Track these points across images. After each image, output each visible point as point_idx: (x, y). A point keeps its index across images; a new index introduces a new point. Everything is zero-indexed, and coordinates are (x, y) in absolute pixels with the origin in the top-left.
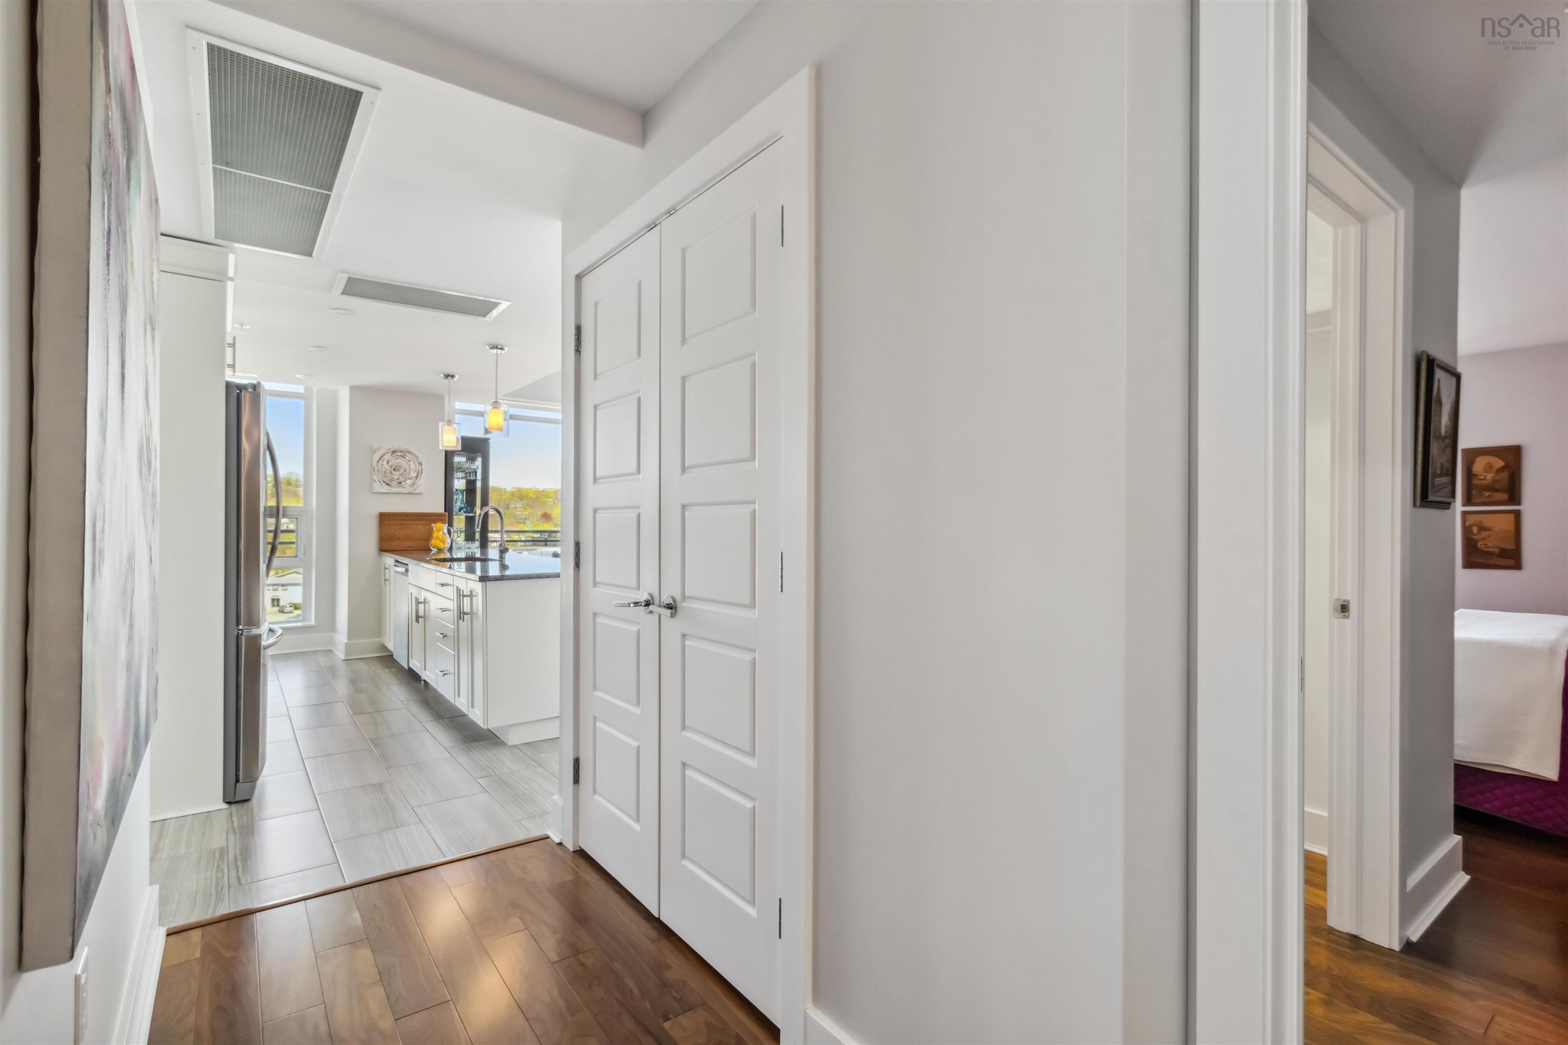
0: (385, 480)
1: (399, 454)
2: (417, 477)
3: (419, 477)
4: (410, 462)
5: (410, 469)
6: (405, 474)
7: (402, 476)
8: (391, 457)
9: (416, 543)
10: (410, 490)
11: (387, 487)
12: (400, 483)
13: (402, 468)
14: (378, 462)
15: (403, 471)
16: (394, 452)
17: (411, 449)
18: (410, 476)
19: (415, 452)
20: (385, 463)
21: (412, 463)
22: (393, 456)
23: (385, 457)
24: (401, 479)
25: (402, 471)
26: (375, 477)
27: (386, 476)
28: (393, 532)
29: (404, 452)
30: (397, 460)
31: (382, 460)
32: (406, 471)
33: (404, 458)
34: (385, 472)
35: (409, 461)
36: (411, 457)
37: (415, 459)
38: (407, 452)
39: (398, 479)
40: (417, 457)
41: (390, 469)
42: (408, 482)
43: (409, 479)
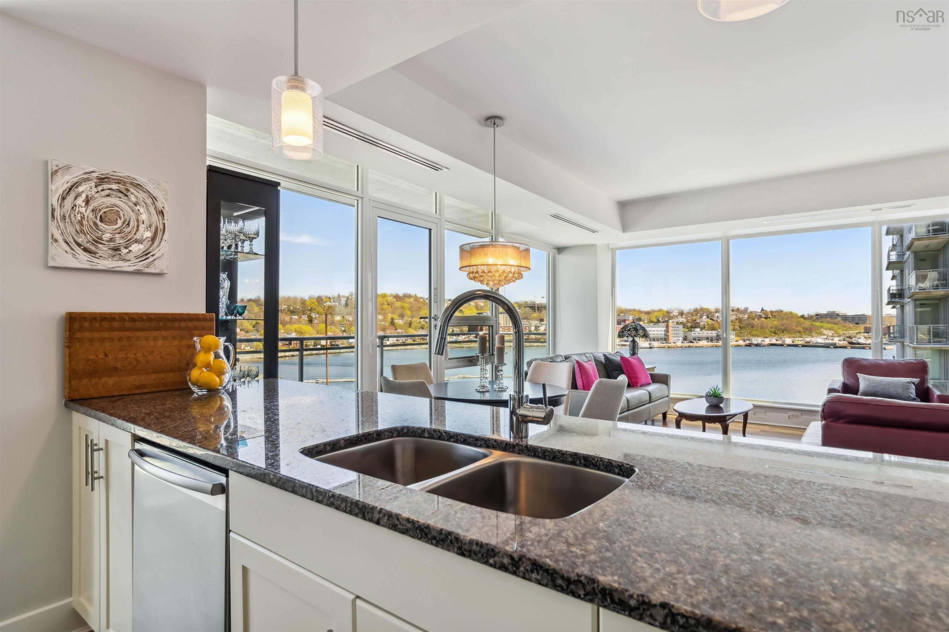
0: (79, 240)
1: (114, 187)
2: (153, 239)
3: (156, 243)
4: (138, 207)
5: (138, 221)
6: (129, 229)
7: (120, 235)
8: (95, 190)
9: (153, 376)
10: (140, 266)
11: (84, 256)
12: (117, 249)
13: (120, 218)
14: (64, 199)
15: (124, 223)
16: (102, 180)
17: (141, 179)
18: (138, 236)
19: (150, 187)
20: (80, 201)
21: (142, 210)
22: (100, 188)
23: (80, 189)
24: (119, 240)
25: (120, 223)
26: (57, 235)
27: (82, 232)
28: (101, 356)
29: (125, 184)
30: (109, 199)
31: (72, 195)
32: (128, 224)
33: (126, 196)
34: (81, 223)
35: (136, 205)
36: (141, 195)
37: (149, 201)
38: (132, 184)
39: (111, 240)
40: (154, 198)
41: (91, 216)
42: (136, 248)
43: (137, 241)
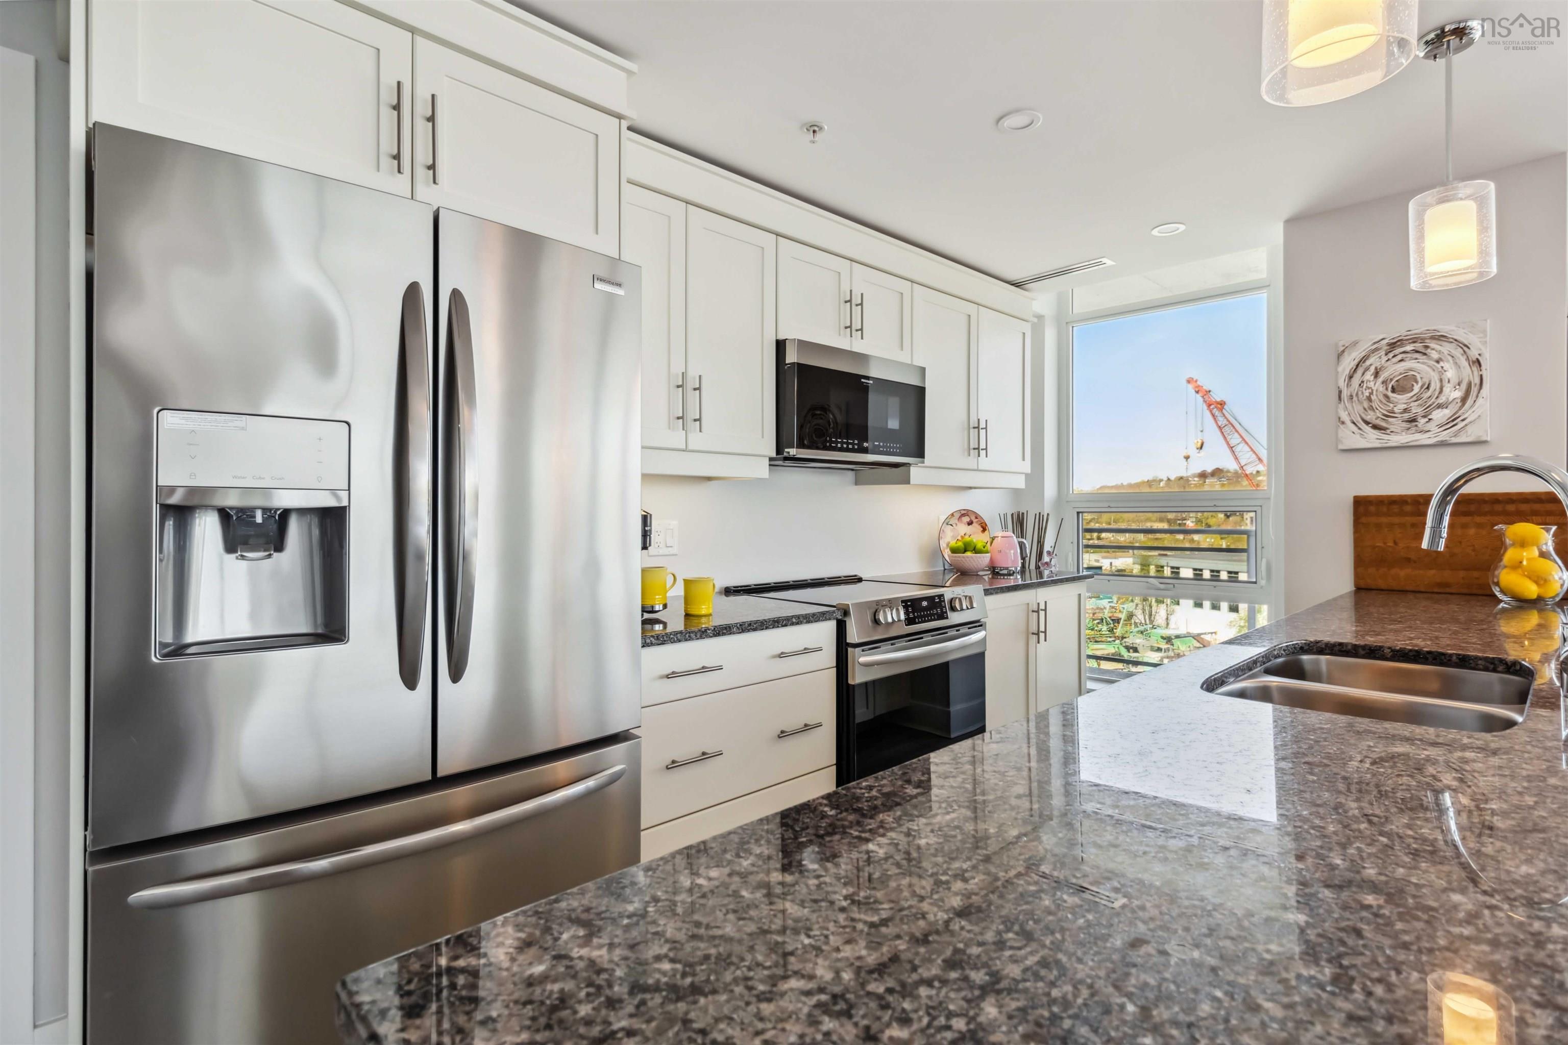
0: (1368, 418)
1: (1409, 348)
2: (1464, 400)
3: (1469, 402)
4: (1442, 364)
5: (1441, 380)
6: (1429, 394)
7: (1416, 403)
8: (1385, 358)
9: (1462, 574)
10: (1444, 436)
11: (1372, 434)
12: (1413, 420)
13: (1417, 382)
14: (1351, 377)
15: (1422, 387)
16: (1393, 346)
17: (1444, 328)
18: (1442, 399)
19: (1461, 335)
20: (1369, 376)
21: (1446, 365)
22: (1391, 355)
23: (1368, 363)
24: (1416, 409)
25: (1417, 389)
26: (1344, 416)
27: (1371, 408)
28: (1391, 544)
29: (1423, 340)
30: (1402, 364)
31: (1360, 371)
32: (1428, 388)
33: (1425, 354)
34: (1369, 399)
35: (1438, 362)
36: (1446, 348)
37: (1458, 352)
38: (1433, 338)
39: (1405, 411)
40: (1465, 347)
41: (1382, 389)
42: (1439, 415)
43: (1440, 406)
